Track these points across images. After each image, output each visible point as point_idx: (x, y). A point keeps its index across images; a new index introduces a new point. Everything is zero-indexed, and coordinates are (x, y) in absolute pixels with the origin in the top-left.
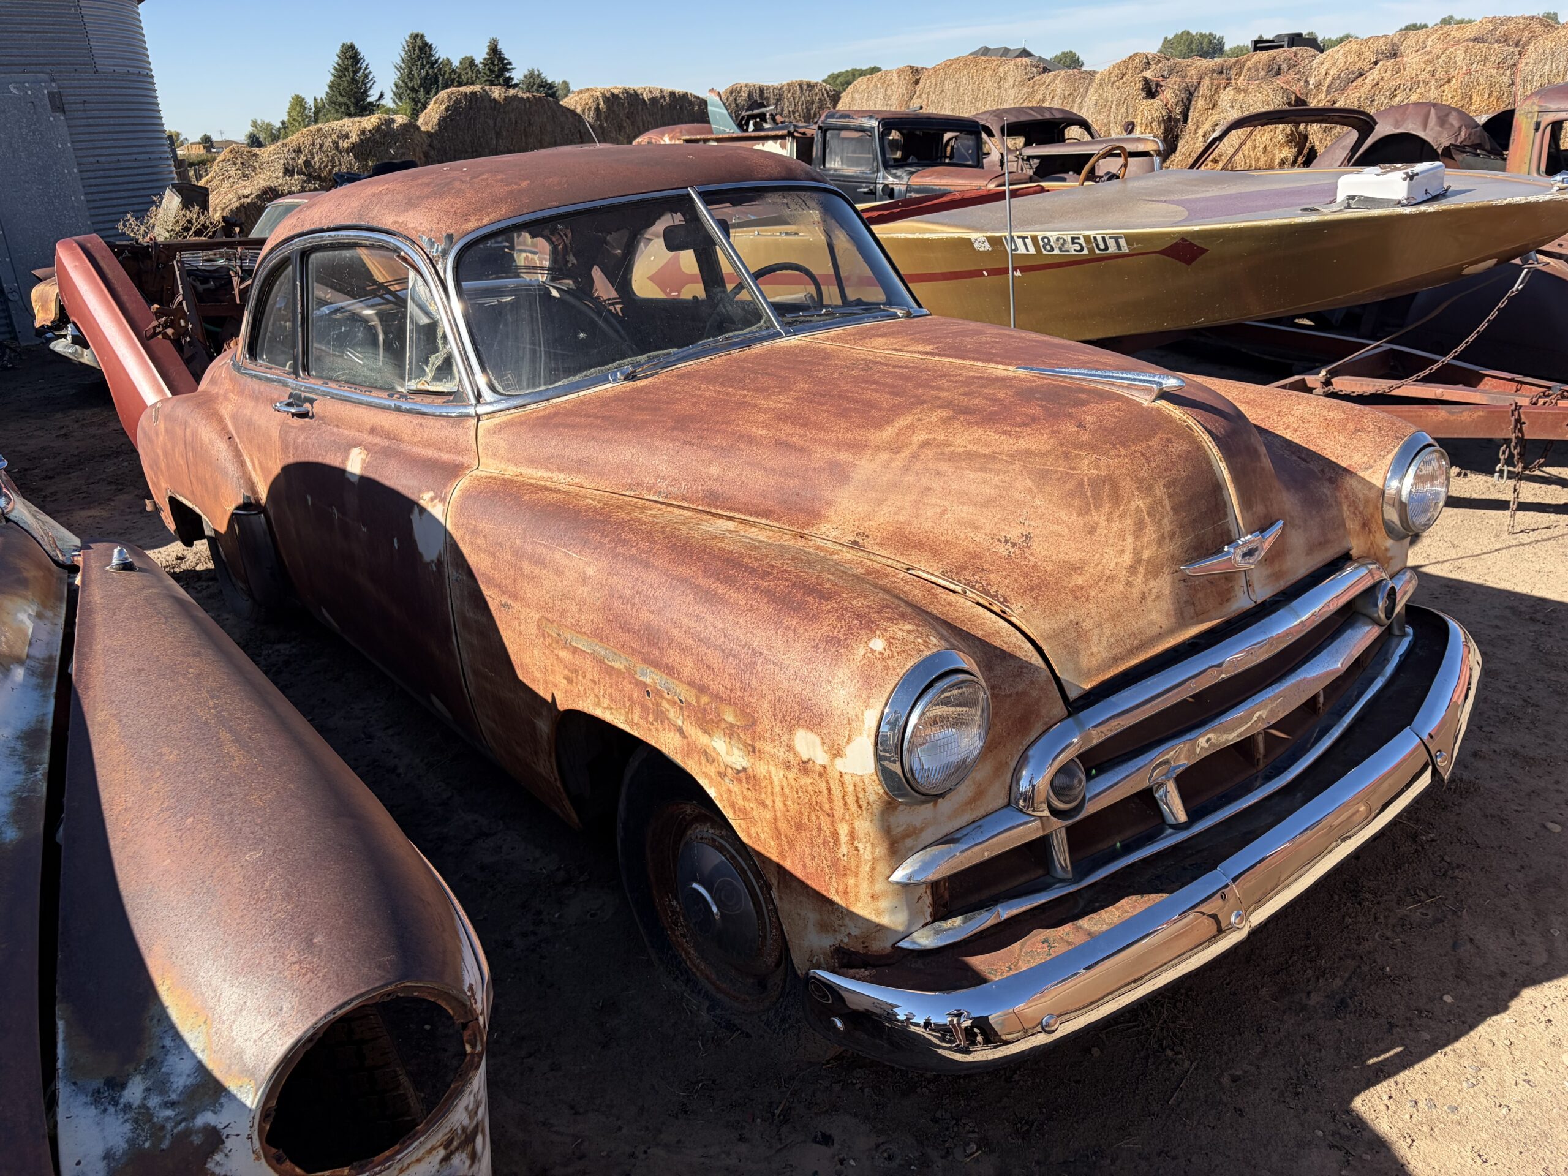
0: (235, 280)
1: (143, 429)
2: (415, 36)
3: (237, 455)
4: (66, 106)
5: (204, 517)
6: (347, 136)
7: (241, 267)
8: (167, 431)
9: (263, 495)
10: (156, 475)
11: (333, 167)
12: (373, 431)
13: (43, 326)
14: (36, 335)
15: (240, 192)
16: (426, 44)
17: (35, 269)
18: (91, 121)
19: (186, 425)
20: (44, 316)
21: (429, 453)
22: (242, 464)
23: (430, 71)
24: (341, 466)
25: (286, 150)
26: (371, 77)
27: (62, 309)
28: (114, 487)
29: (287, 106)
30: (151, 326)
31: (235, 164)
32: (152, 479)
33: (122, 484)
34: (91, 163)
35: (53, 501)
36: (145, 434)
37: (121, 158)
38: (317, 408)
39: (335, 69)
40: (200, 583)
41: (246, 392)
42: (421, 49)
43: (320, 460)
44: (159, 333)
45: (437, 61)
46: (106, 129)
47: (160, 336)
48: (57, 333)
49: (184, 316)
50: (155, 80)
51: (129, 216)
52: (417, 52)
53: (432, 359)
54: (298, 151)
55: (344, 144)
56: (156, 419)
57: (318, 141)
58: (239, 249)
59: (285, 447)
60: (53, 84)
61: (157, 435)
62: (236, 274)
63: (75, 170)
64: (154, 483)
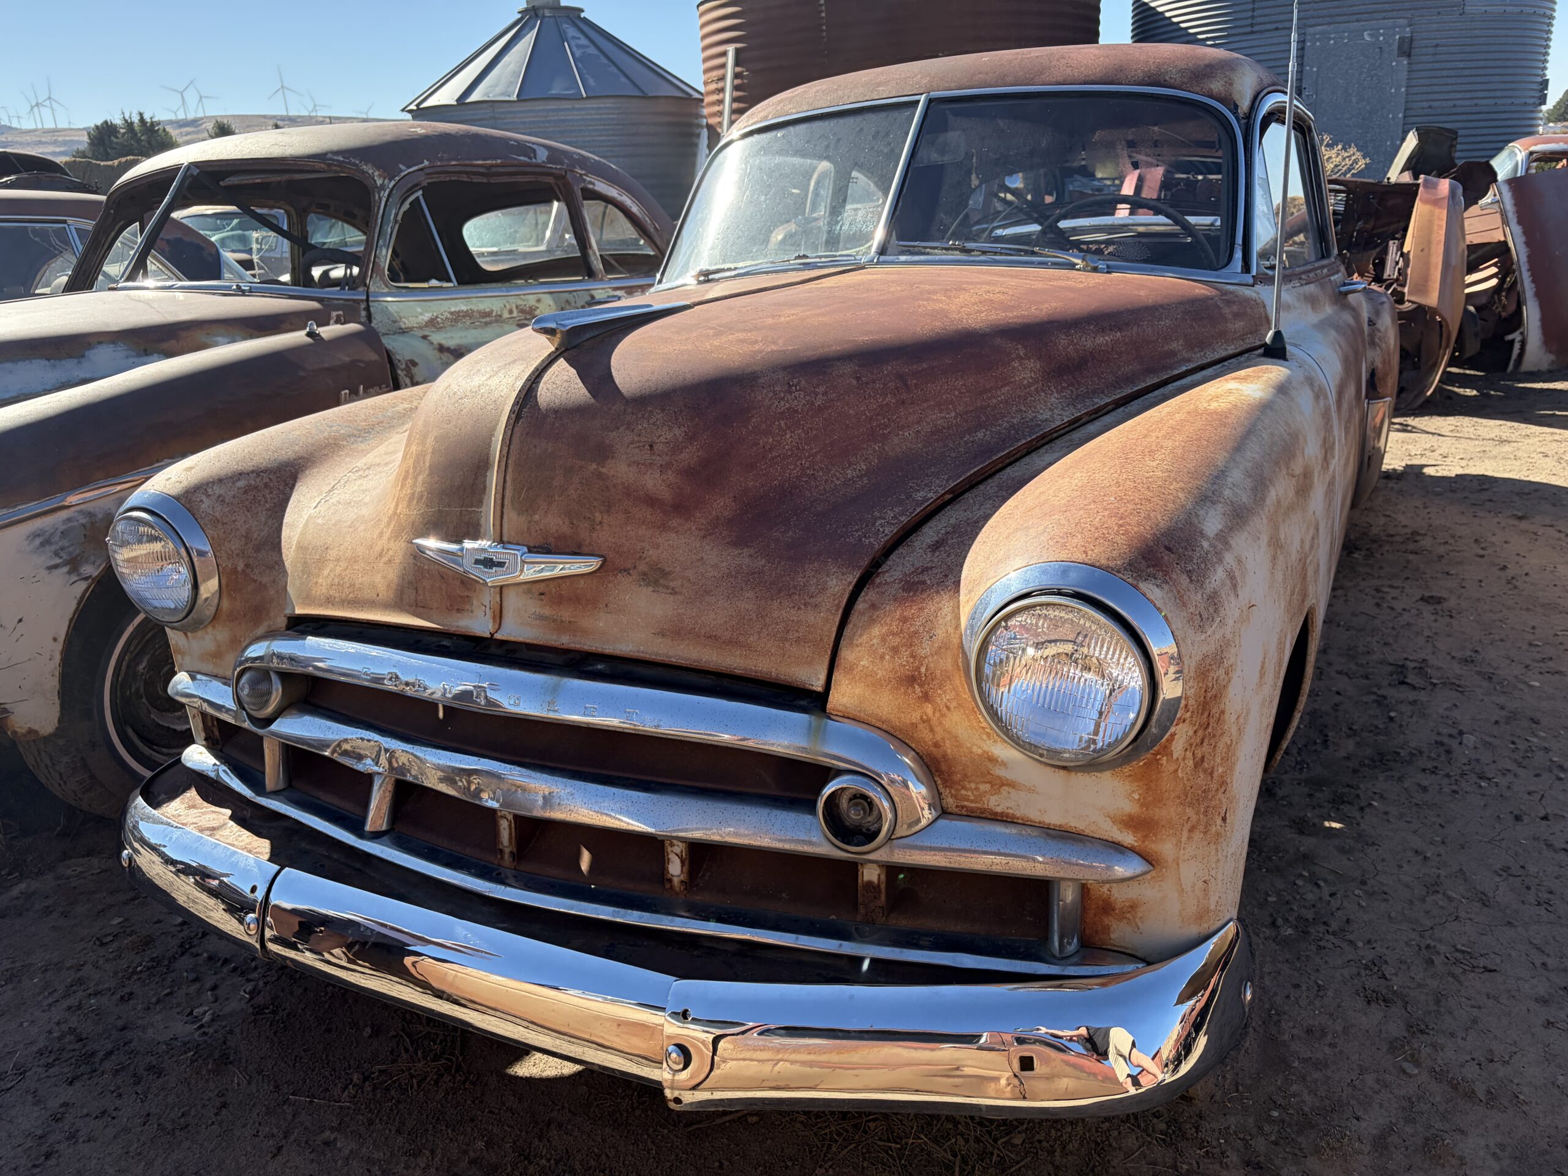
4: (1415, 51)
18: (1437, 65)
34: (1423, 108)
60: (1409, 29)
63: (1401, 115)
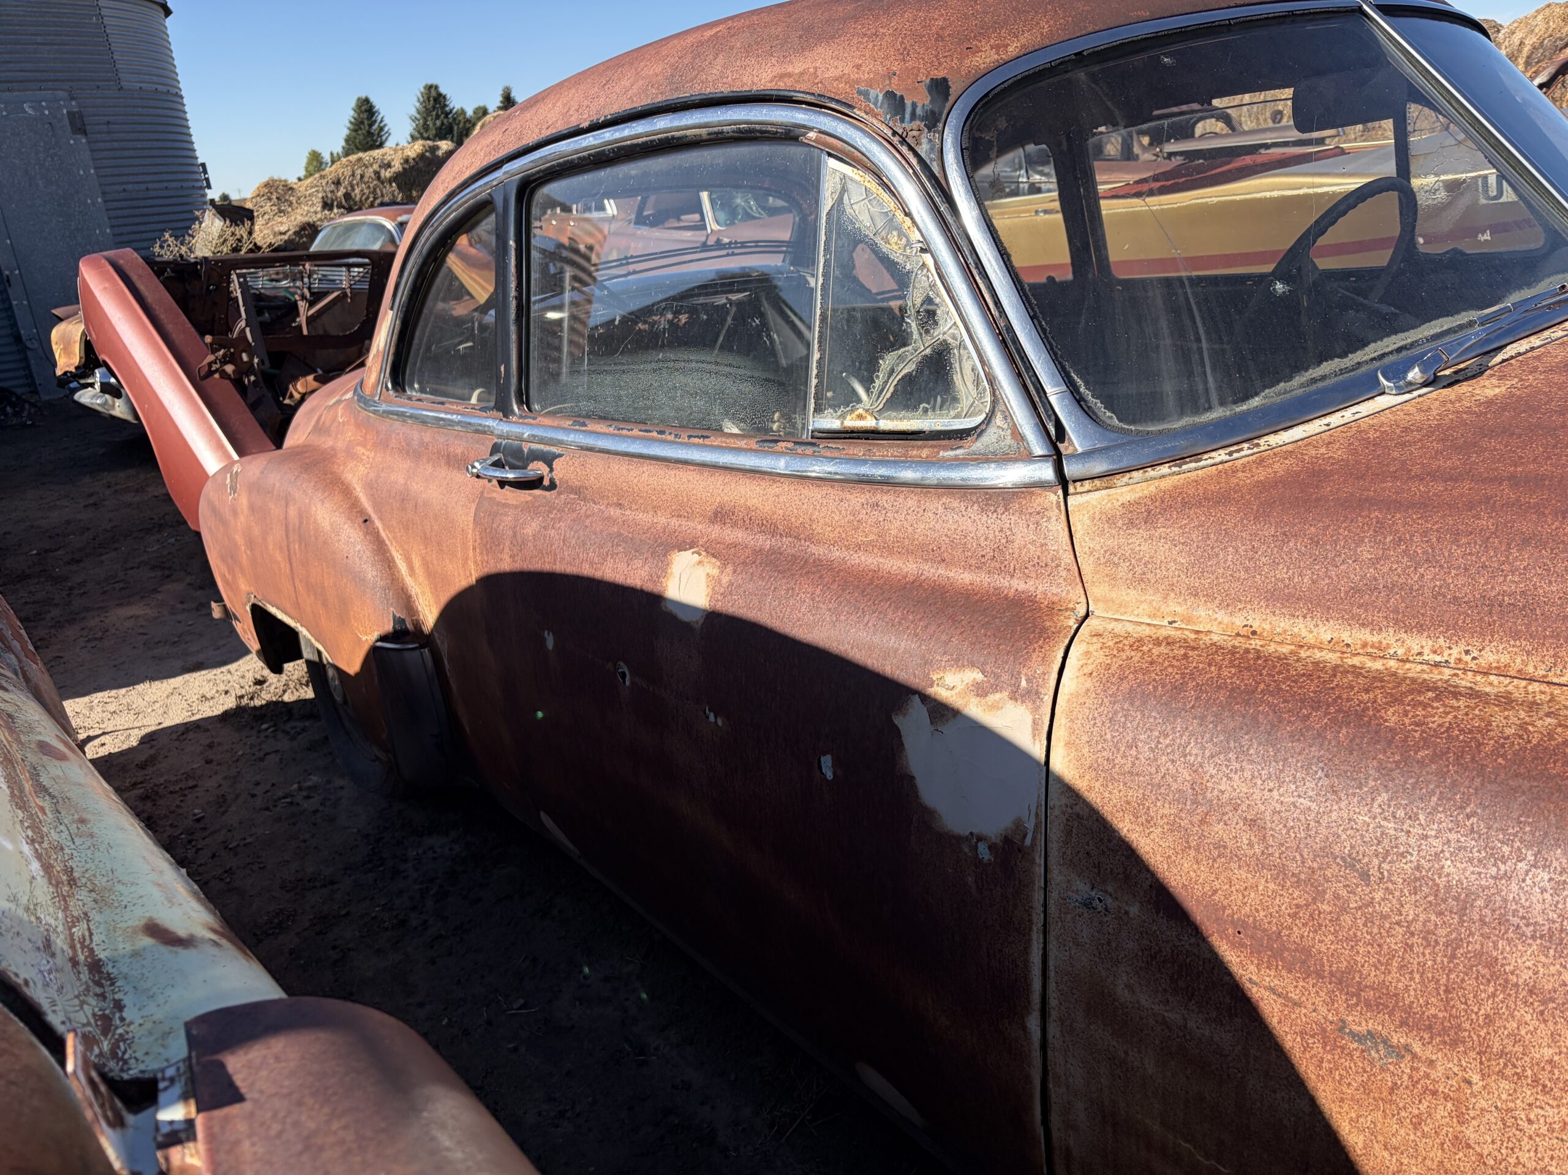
0: (302, 305)
1: (210, 504)
2: (430, 88)
3: (380, 548)
4: (88, 128)
5: (303, 632)
6: (389, 165)
7: (309, 288)
8: (252, 508)
9: (429, 615)
10: (231, 570)
11: (375, 199)
12: (721, 516)
13: (65, 373)
14: (59, 386)
15: (276, 229)
16: (440, 95)
17: (56, 307)
18: (116, 144)
19: (287, 500)
20: (67, 360)
21: (909, 567)
22: (389, 564)
23: (445, 121)
24: (649, 587)
25: (324, 182)
26: (386, 129)
27: (88, 347)
28: (159, 573)
29: (304, 161)
30: (206, 362)
31: (270, 199)
32: (223, 577)
33: (169, 568)
34: (117, 192)
35: (81, 595)
36: (215, 511)
37: (150, 186)
38: (561, 470)
39: (351, 122)
40: (292, 724)
41: (393, 443)
42: (435, 100)
43: (586, 570)
44: (217, 371)
45: (451, 111)
46: (132, 153)
47: (217, 376)
48: (82, 381)
49: (248, 348)
50: (185, 101)
51: (167, 235)
52: (432, 102)
53: (887, 361)
54: (337, 183)
55: (387, 174)
56: (234, 489)
57: (359, 172)
58: (307, 266)
59: (490, 540)
60: (74, 103)
61: (235, 513)
62: (303, 297)
63: (100, 200)
64: (226, 582)
